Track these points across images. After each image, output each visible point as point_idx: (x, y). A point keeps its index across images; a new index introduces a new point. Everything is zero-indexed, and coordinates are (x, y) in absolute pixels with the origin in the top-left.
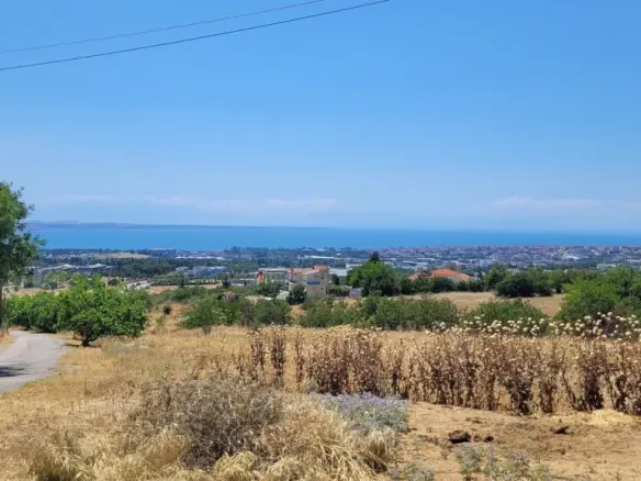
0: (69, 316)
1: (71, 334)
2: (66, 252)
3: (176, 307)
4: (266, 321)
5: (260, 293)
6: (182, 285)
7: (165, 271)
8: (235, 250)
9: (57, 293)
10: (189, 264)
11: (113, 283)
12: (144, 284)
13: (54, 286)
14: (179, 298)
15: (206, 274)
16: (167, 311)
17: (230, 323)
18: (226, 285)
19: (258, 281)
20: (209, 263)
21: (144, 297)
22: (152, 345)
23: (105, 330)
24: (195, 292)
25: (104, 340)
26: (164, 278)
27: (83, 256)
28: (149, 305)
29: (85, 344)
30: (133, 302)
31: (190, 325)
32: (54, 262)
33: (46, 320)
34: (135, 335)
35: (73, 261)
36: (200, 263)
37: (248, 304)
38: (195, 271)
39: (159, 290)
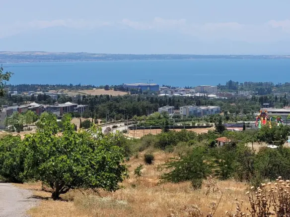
0: (36, 163)
1: (39, 185)
2: (34, 88)
3: (160, 156)
4: (270, 174)
5: (261, 139)
6: (166, 129)
7: (145, 111)
8: (231, 86)
9: (22, 136)
10: (175, 103)
11: (85, 125)
12: (121, 127)
13: (20, 128)
14: (163, 144)
15: (196, 115)
16: (149, 160)
17: (224, 176)
18: (221, 129)
19: (260, 125)
20: (199, 102)
21: (120, 142)
22: (131, 201)
23: (78, 182)
24: (182, 138)
25: (77, 193)
26: (143, 119)
27: (51, 93)
28: (127, 153)
29: (56, 197)
30: (108, 148)
31: (176, 177)
32: (20, 101)
33: (12, 168)
34: (112, 188)
35: (41, 99)
36: (187, 101)
37: (247, 153)
38: (182, 111)
39: (139, 134)
